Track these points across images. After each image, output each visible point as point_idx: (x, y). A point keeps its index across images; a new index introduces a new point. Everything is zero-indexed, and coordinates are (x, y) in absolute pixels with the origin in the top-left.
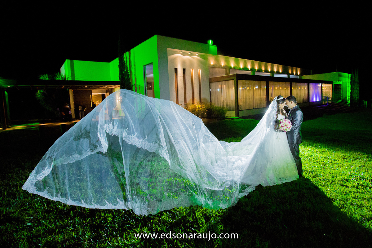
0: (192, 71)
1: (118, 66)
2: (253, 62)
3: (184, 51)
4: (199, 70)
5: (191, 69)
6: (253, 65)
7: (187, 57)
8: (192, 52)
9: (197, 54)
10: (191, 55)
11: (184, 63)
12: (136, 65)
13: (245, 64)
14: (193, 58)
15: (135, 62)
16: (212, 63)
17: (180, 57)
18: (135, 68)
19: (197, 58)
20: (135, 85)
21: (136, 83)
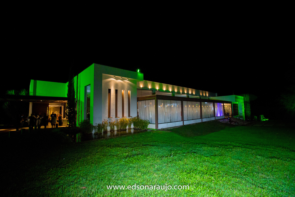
0: (123, 91)
1: (68, 86)
2: (173, 87)
3: (116, 76)
4: (129, 91)
5: (122, 90)
6: (173, 89)
7: (119, 81)
8: (123, 78)
9: (128, 79)
10: (122, 80)
11: (116, 85)
12: (81, 85)
13: (167, 88)
14: (124, 82)
15: (80, 84)
16: (141, 86)
17: (114, 81)
18: (80, 88)
19: (127, 82)
20: (79, 101)
21: (79, 99)
